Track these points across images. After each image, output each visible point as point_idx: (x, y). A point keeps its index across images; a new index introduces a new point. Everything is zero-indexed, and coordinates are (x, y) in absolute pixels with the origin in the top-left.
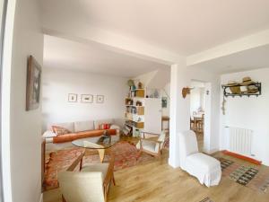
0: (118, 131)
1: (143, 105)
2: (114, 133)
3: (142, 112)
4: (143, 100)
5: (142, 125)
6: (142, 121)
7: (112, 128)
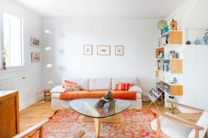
0: (139, 95)
1: (181, 57)
2: (132, 97)
3: (179, 69)
4: (181, 49)
5: (179, 91)
6: (180, 83)
7: (131, 89)
